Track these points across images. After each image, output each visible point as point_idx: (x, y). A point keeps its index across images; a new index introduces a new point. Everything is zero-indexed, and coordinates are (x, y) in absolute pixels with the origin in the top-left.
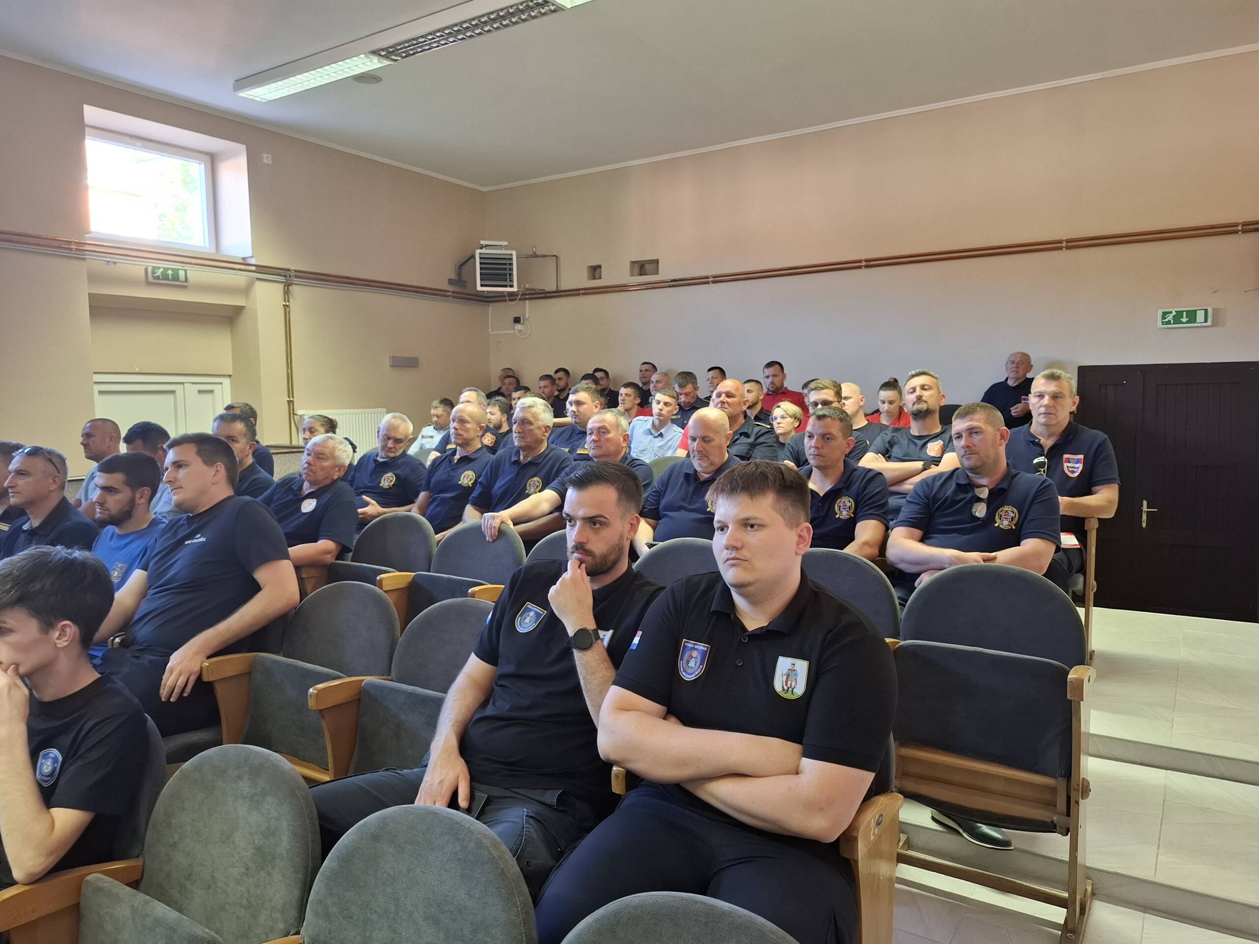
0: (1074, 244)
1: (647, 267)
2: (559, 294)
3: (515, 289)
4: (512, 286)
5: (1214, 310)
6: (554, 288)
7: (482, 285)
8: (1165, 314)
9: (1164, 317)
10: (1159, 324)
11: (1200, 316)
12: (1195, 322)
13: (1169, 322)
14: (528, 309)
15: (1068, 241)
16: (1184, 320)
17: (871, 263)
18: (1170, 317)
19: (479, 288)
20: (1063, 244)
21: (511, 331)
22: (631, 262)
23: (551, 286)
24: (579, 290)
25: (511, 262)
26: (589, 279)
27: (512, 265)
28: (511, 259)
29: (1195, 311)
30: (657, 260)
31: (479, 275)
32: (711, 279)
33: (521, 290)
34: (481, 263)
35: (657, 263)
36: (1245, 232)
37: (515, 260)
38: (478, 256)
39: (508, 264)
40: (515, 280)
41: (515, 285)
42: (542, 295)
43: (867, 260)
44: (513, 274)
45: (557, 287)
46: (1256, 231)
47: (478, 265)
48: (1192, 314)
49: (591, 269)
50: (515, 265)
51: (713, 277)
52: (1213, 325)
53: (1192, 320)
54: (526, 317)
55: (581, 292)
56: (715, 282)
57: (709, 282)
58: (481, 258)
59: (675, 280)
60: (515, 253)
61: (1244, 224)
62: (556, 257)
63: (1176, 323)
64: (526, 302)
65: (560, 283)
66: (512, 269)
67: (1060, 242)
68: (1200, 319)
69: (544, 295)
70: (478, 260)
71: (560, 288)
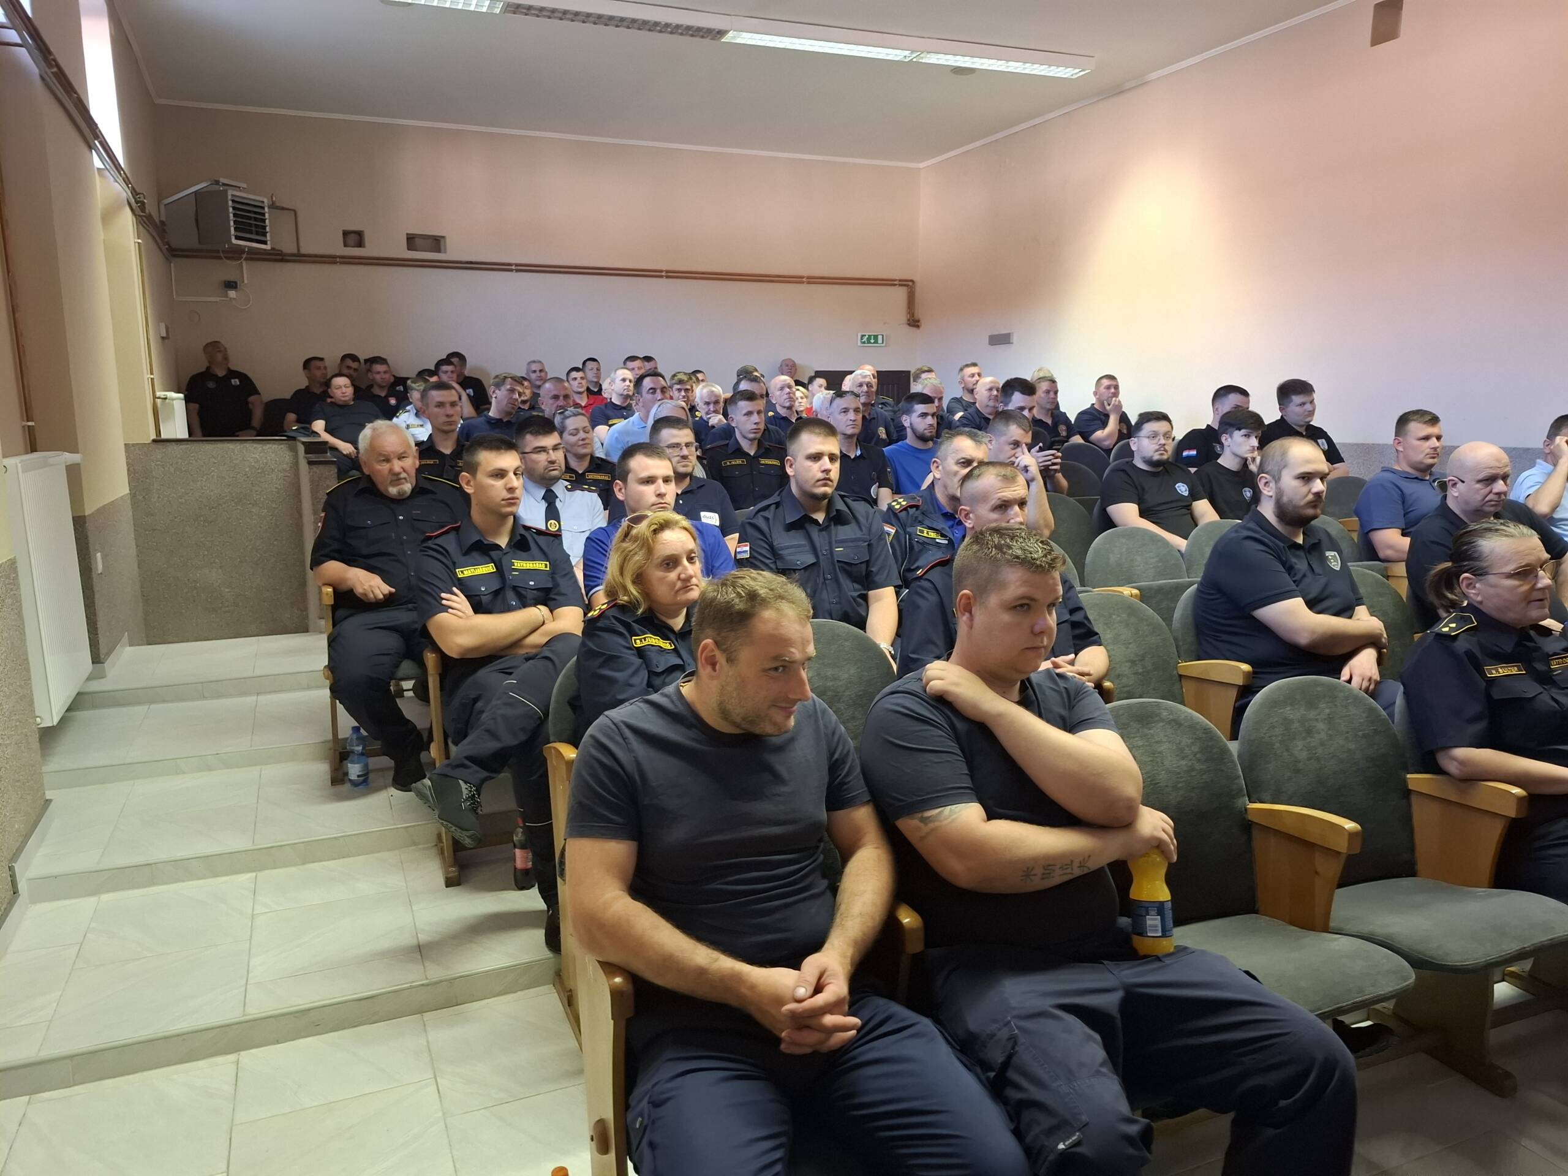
0: (813, 280)
1: (418, 241)
2: (299, 258)
3: (268, 247)
4: (265, 243)
5: (886, 336)
6: (295, 251)
7: (237, 238)
8: (863, 336)
9: (862, 339)
10: (859, 344)
11: (880, 337)
12: (877, 343)
13: (864, 343)
14: (248, 272)
15: (808, 278)
16: (872, 341)
17: (672, 275)
18: (865, 339)
19: (234, 241)
20: (804, 280)
21: (218, 299)
22: (407, 234)
23: (289, 248)
24: (335, 257)
25: (262, 211)
26: (345, 246)
27: (264, 214)
28: (263, 208)
29: (877, 336)
30: (443, 237)
31: (232, 223)
32: (513, 267)
33: (273, 249)
34: (234, 208)
35: (442, 240)
36: (900, 285)
37: (266, 209)
38: (230, 197)
39: (255, 213)
40: (268, 235)
41: (268, 242)
42: (278, 257)
43: (667, 272)
44: (264, 227)
45: (298, 250)
46: (905, 285)
47: (231, 210)
48: (876, 337)
49: (346, 234)
50: (267, 216)
51: (517, 265)
52: (885, 346)
53: (876, 342)
54: (246, 282)
55: (338, 260)
56: (517, 271)
57: (511, 270)
58: (233, 201)
59: (471, 263)
60: (265, 200)
61: (900, 280)
62: (295, 211)
63: (868, 343)
64: (244, 263)
65: (302, 244)
66: (264, 221)
67: (802, 277)
68: (880, 341)
69: (281, 257)
70: (230, 203)
71: (303, 251)
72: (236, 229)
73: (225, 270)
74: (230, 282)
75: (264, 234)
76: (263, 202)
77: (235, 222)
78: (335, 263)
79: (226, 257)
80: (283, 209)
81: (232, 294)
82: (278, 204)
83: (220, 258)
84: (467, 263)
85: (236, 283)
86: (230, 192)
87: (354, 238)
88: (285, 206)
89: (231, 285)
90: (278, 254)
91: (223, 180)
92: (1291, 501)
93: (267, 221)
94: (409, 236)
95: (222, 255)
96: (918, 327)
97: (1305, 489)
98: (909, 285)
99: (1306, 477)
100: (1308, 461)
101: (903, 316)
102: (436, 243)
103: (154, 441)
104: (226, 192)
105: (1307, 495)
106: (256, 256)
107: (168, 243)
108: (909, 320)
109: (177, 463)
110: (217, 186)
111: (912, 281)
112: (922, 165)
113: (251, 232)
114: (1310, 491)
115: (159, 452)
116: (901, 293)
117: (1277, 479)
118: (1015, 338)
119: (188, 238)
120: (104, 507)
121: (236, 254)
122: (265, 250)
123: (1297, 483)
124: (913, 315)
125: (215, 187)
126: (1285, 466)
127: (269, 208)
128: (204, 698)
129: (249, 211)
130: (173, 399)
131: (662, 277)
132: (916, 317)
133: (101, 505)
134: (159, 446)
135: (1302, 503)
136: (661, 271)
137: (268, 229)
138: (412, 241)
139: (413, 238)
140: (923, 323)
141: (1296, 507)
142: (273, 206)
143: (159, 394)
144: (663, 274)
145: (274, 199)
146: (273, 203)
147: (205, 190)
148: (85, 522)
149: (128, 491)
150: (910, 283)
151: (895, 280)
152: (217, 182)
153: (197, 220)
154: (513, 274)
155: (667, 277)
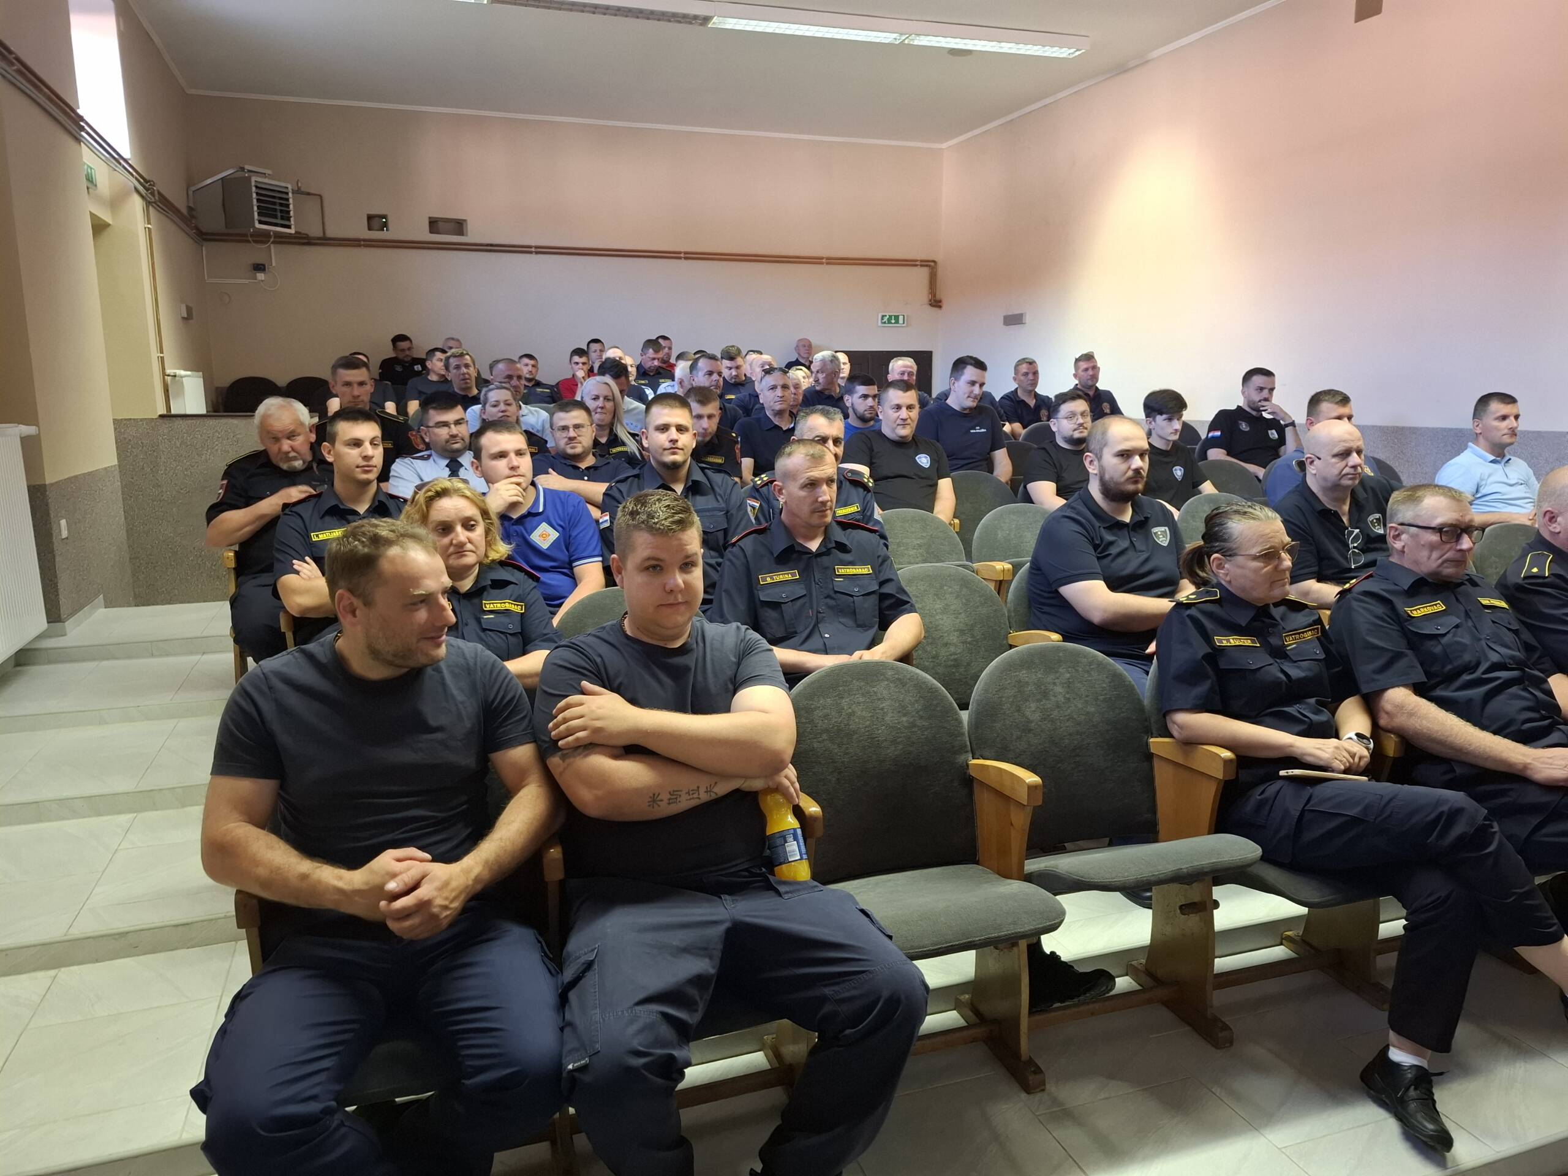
0: (831, 261)
1: (440, 224)
2: (324, 241)
3: (292, 231)
4: (289, 227)
5: (907, 316)
6: (321, 235)
7: (260, 222)
8: (883, 316)
9: (882, 319)
10: (880, 322)
11: (901, 318)
13: (885, 323)
14: (276, 255)
15: (828, 259)
16: (893, 321)
17: (690, 256)
18: (886, 319)
19: (257, 225)
20: (824, 261)
21: (247, 281)
22: (430, 218)
23: (315, 231)
24: (359, 240)
25: (287, 197)
26: (370, 229)
27: (287, 200)
28: (287, 193)
29: (898, 316)
30: (465, 221)
31: (255, 208)
32: (533, 250)
33: (296, 232)
34: (257, 194)
35: (464, 223)
36: (921, 266)
37: (290, 195)
38: (253, 184)
39: (281, 198)
40: (292, 219)
41: (293, 227)
42: (303, 240)
43: (685, 253)
44: (289, 212)
45: (324, 233)
46: (927, 266)
47: (254, 195)
48: (897, 318)
49: (370, 218)
50: (291, 201)
51: (536, 247)
52: (907, 326)
53: (897, 322)
54: (274, 264)
55: (362, 243)
56: (537, 253)
57: (531, 252)
58: (257, 187)
59: (492, 245)
60: (290, 187)
61: (921, 261)
62: (320, 196)
63: (888, 323)
64: (272, 246)
65: (327, 228)
66: (288, 206)
67: (822, 258)
68: (901, 321)
69: (306, 241)
70: (254, 189)
71: (330, 233)
72: (259, 214)
73: (254, 253)
74: (258, 265)
75: (289, 219)
76: (287, 188)
77: (258, 207)
78: (360, 246)
79: (255, 242)
80: (309, 194)
81: (261, 276)
82: (302, 189)
83: (248, 241)
84: (487, 245)
85: (264, 265)
86: (253, 179)
87: (377, 221)
88: (312, 191)
89: (259, 268)
90: (304, 238)
91: (247, 167)
92: (1112, 478)
93: (291, 207)
94: (432, 220)
95: (250, 239)
96: (940, 307)
97: (1124, 467)
98: (931, 265)
99: (1125, 455)
100: (1127, 439)
101: (924, 295)
102: (459, 226)
103: (161, 416)
104: (250, 178)
105: (1126, 472)
106: (282, 240)
107: (197, 228)
108: (930, 301)
109: (183, 437)
110: (243, 173)
111: (934, 261)
112: (944, 146)
113: (275, 217)
114: (1129, 468)
115: (166, 427)
116: (923, 273)
117: (1099, 458)
118: (1027, 319)
119: (215, 222)
120: (76, 477)
121: (262, 238)
122: (290, 234)
123: (1116, 461)
124: (935, 296)
125: (240, 174)
126: (1105, 445)
127: (293, 193)
128: (152, 655)
129: (274, 197)
130: (182, 377)
131: (680, 258)
132: (938, 297)
133: (72, 475)
134: (166, 420)
135: (1123, 480)
136: (680, 253)
137: (292, 213)
138: (434, 224)
139: (436, 221)
140: (945, 304)
141: (1117, 483)
142: (298, 192)
143: (168, 371)
144: (682, 255)
145: (300, 185)
146: (299, 188)
147: (233, 176)
148: (45, 491)
149: (115, 462)
150: (932, 264)
151: (916, 261)
152: (242, 169)
153: (224, 205)
154: (533, 256)
155: (686, 258)
